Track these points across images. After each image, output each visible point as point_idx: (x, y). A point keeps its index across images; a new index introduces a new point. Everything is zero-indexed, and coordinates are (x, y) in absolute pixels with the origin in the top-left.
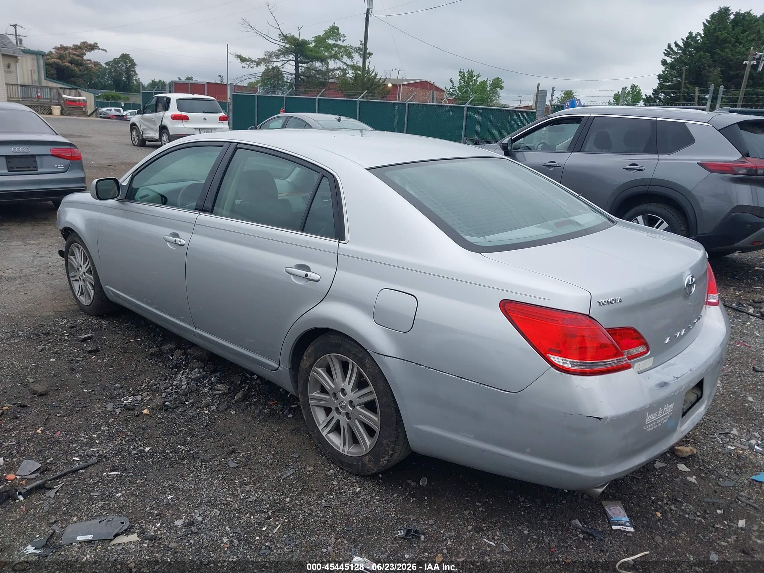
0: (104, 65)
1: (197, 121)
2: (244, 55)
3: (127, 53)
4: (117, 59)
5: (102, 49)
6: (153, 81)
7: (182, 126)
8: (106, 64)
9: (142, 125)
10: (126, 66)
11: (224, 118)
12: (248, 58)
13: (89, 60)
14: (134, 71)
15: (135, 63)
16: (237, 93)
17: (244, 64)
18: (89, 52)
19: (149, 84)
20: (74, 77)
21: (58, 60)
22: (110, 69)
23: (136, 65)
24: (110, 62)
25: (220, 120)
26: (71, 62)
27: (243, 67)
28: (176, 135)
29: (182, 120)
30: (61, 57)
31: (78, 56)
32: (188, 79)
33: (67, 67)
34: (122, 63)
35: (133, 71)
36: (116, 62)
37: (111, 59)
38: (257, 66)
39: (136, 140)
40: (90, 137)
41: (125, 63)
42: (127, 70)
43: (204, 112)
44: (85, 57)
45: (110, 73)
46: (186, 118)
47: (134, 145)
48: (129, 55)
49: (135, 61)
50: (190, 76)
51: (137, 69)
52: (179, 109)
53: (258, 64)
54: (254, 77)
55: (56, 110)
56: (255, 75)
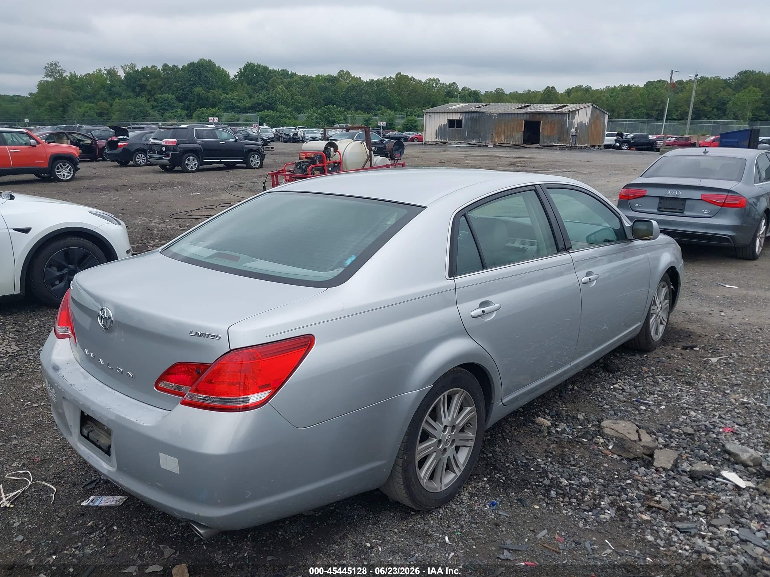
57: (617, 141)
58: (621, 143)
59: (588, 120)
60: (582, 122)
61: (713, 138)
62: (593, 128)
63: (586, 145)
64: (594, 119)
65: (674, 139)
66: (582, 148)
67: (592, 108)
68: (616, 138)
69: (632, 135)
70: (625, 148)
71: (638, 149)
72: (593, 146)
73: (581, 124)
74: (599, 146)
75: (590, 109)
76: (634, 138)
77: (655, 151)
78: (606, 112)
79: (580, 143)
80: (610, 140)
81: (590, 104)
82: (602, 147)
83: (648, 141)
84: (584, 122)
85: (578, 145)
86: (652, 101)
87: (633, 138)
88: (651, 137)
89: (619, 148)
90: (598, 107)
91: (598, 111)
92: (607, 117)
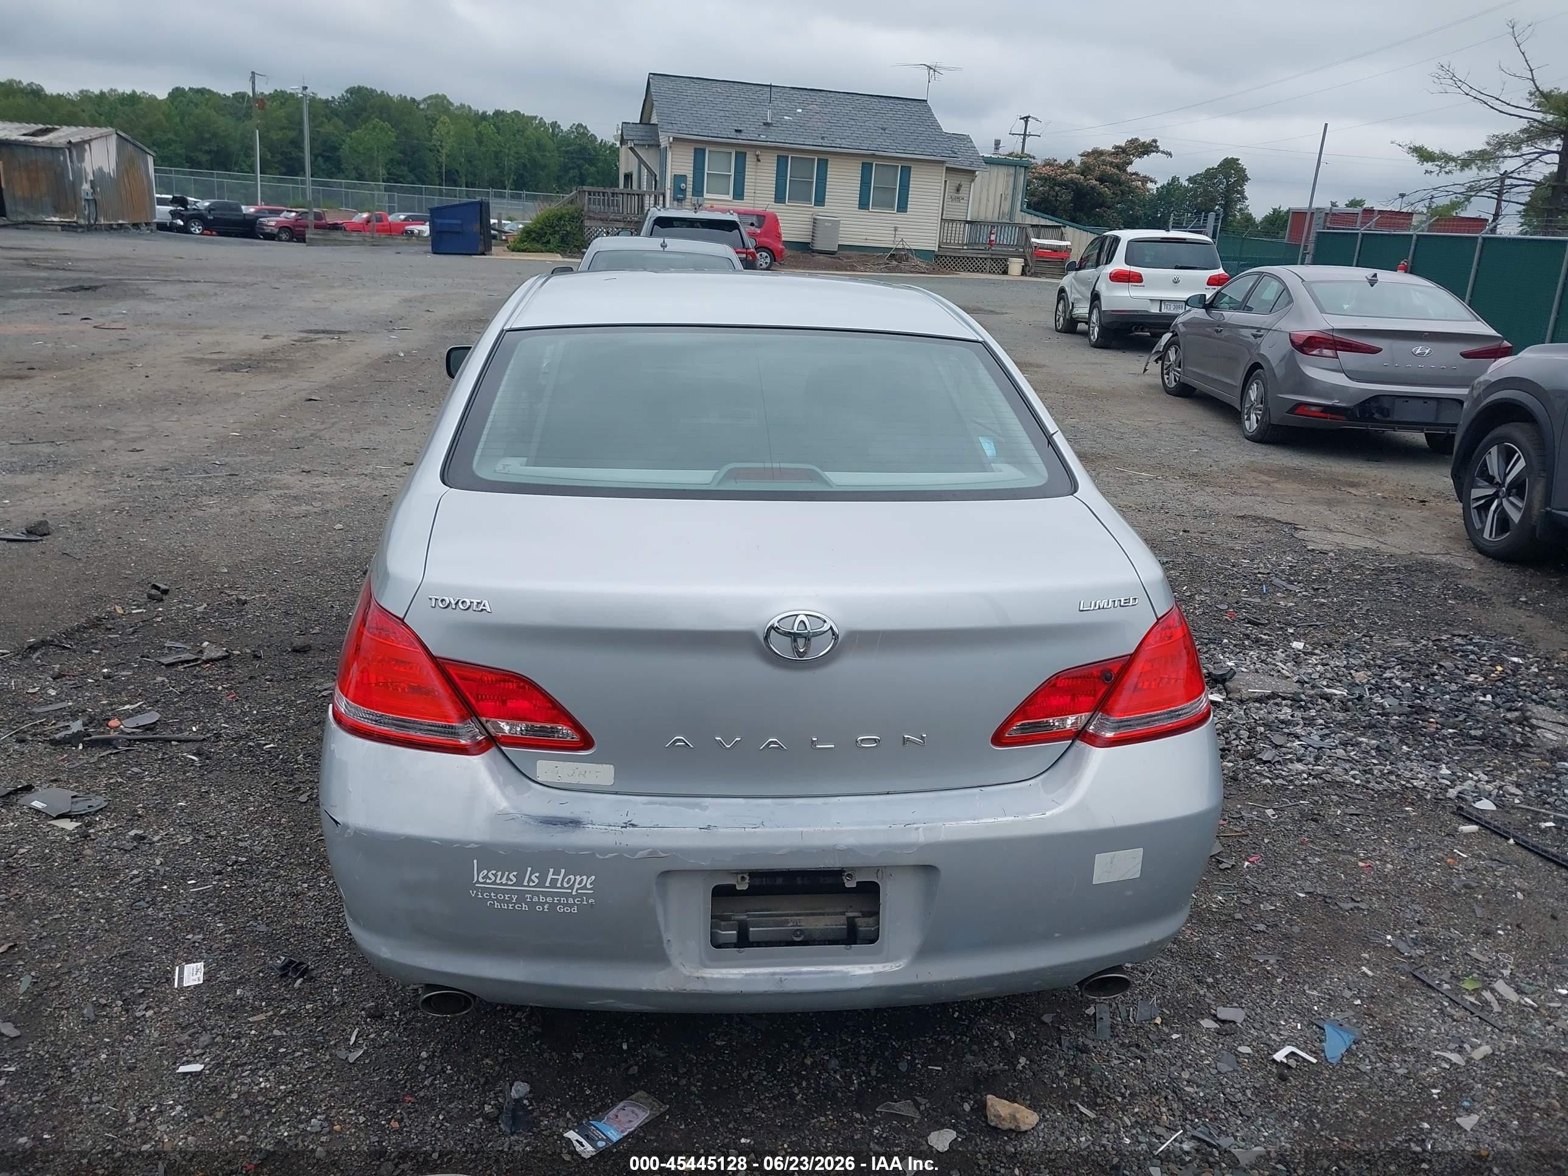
0: (1186, 183)
1: (1157, 284)
2: (1433, 147)
3: (1235, 157)
4: (1213, 169)
5: (1163, 152)
6: (1275, 210)
7: (1125, 293)
8: (1190, 180)
9: (1073, 291)
10: (1227, 182)
11: (1220, 279)
12: (1438, 152)
13: (1136, 174)
14: (1242, 193)
15: (1246, 175)
16: (1329, 228)
17: (1429, 166)
18: (1138, 159)
19: (1266, 217)
20: (1100, 206)
21: (1078, 176)
22: (1196, 190)
23: (1248, 179)
24: (1198, 175)
25: (1208, 284)
26: (1101, 180)
27: (1427, 172)
28: (1113, 311)
29: (1129, 282)
30: (1085, 170)
31: (1117, 166)
32: (1353, 203)
33: (1093, 188)
34: (1221, 176)
35: (1238, 192)
36: (1210, 174)
37: (1202, 170)
38: (1462, 169)
39: (1061, 319)
40: (1003, 314)
41: (1227, 177)
42: (1227, 191)
43: (1177, 268)
44: (1130, 169)
45: (1195, 196)
46: (1137, 279)
47: (1057, 330)
48: (1238, 160)
49: (1247, 172)
50: (1358, 199)
51: (1248, 189)
52: (1128, 262)
53: (1465, 164)
54: (1446, 193)
55: (1016, 266)
56: (1447, 189)
57: (174, 214)
58: (187, 219)
59: (113, 165)
60: (100, 169)
61: (365, 215)
62: (127, 184)
63: (120, 222)
64: (126, 164)
65: (293, 214)
66: (112, 229)
67: (117, 139)
68: (171, 208)
69: (207, 204)
70: (198, 232)
71: (220, 234)
72: (136, 226)
73: (100, 173)
74: (146, 224)
75: (113, 139)
76: (213, 210)
77: (260, 238)
78: (147, 150)
79: (106, 218)
80: (163, 212)
81: (110, 129)
82: (154, 227)
83: (242, 218)
84: (106, 170)
85: (102, 222)
86: (192, 132)
87: (209, 209)
88: (249, 210)
89: (185, 230)
90: (129, 138)
91: (130, 147)
92: (150, 160)
